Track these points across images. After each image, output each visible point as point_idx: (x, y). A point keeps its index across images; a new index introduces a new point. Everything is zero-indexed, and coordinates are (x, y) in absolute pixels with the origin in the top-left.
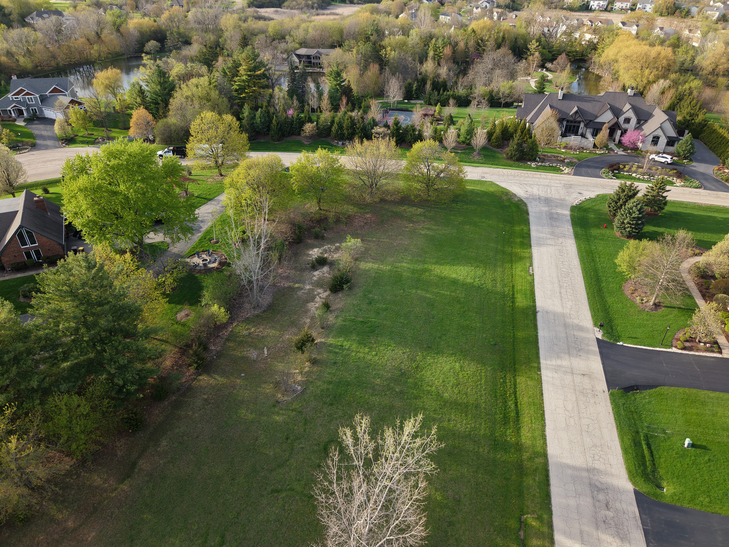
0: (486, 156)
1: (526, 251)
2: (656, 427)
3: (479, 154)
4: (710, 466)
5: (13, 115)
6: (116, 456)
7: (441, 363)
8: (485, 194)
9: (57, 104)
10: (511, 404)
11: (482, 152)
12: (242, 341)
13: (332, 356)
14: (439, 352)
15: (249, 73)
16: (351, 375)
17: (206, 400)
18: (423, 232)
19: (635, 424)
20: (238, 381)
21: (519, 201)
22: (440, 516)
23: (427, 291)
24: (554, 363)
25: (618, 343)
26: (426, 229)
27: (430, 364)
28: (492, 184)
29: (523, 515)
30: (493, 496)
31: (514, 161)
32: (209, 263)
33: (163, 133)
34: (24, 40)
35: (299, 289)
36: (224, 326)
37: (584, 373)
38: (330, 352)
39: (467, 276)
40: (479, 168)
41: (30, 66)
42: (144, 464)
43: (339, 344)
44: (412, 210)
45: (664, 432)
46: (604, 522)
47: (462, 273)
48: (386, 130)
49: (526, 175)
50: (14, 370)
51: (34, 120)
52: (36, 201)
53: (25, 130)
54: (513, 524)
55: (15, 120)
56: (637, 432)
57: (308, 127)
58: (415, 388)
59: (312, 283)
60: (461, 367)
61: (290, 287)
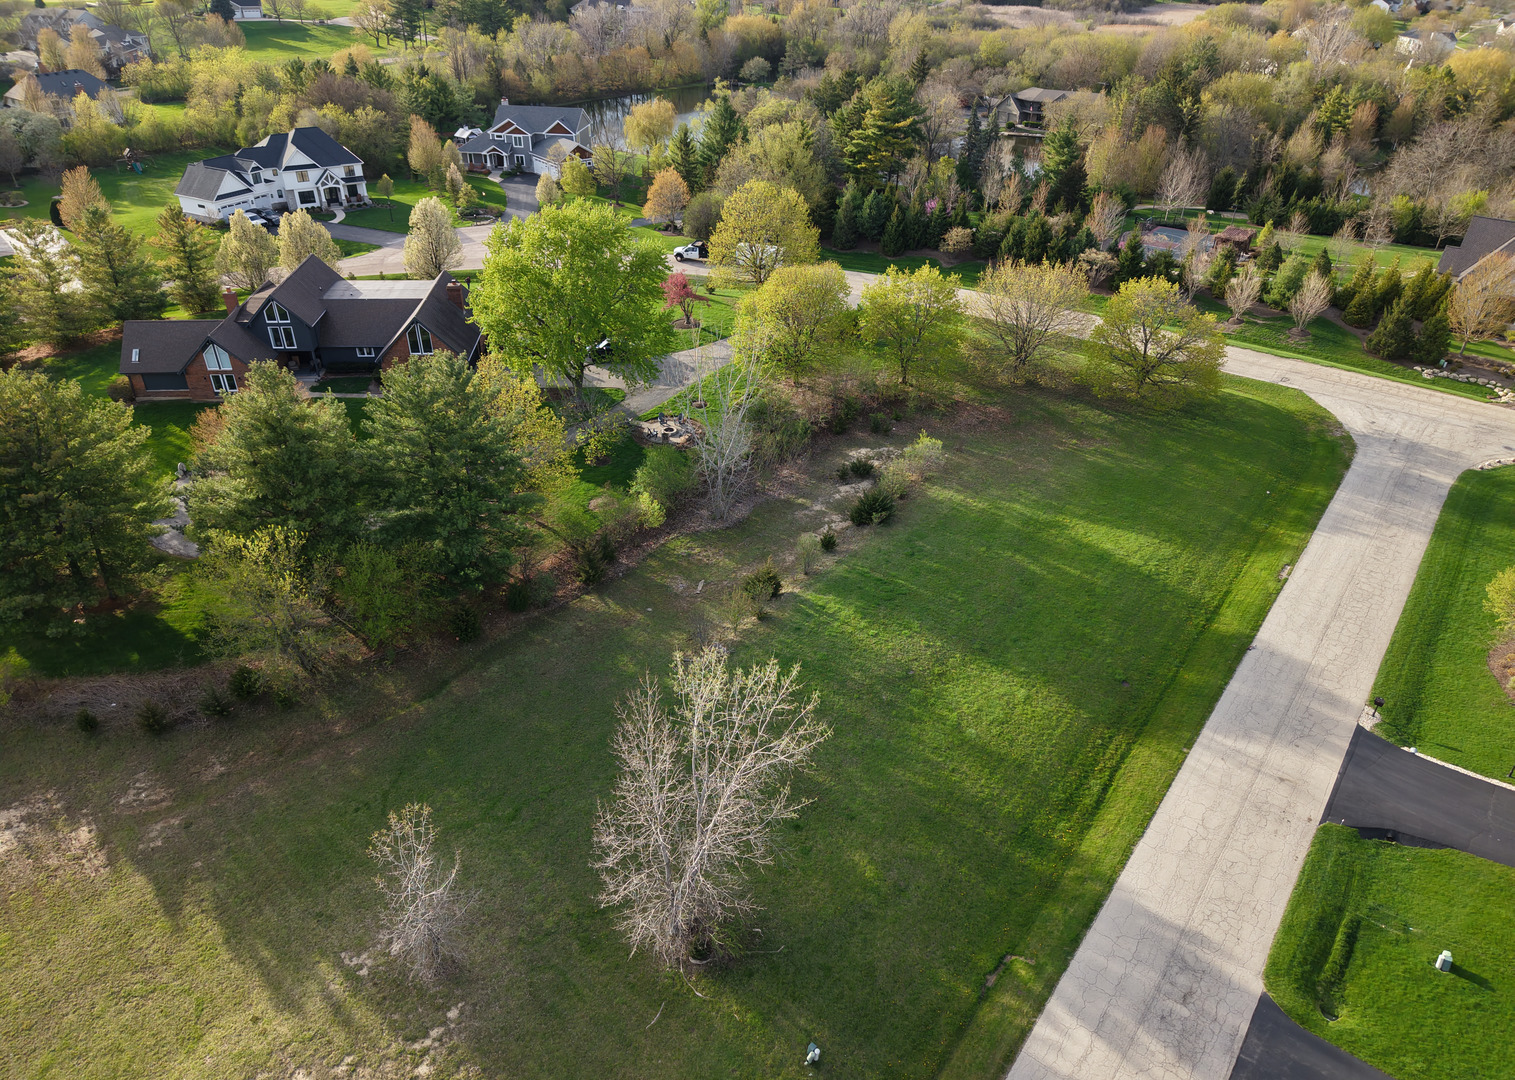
0: (1317, 340)
1: (1298, 535)
2: (1392, 913)
3: (1304, 333)
4: (1470, 1016)
5: (489, 164)
6: (426, 665)
7: (992, 682)
8: (1271, 411)
9: (551, 150)
10: (1095, 785)
11: (1313, 331)
12: (673, 562)
13: (798, 618)
14: (1001, 664)
15: (880, 123)
16: (815, 653)
17: (579, 629)
18: (1090, 459)
19: (1346, 895)
20: (639, 616)
21: (1343, 438)
22: (856, 898)
23: (1035, 560)
24: (1229, 742)
25: (1406, 749)
26: (1102, 453)
27: (969, 677)
28: (1300, 394)
29: (1012, 954)
30: (970, 908)
31: (1382, 358)
32: (673, 435)
33: (698, 219)
34: (548, 43)
35: (802, 507)
36: (655, 533)
37: (1285, 777)
38: (799, 611)
39: (1136, 552)
40: (1288, 361)
41: (546, 88)
42: (457, 688)
43: (820, 603)
44: (1091, 414)
45: (1405, 928)
46: (1163, 1018)
47: (1130, 545)
48: (1109, 257)
49: (1395, 391)
50: (317, 493)
51: (517, 176)
52: (451, 289)
53: (498, 189)
54: (985, 960)
55: (489, 173)
56: (1340, 910)
57: (956, 236)
58: (919, 704)
59: (829, 502)
60: (1028, 698)
61: (787, 502)
